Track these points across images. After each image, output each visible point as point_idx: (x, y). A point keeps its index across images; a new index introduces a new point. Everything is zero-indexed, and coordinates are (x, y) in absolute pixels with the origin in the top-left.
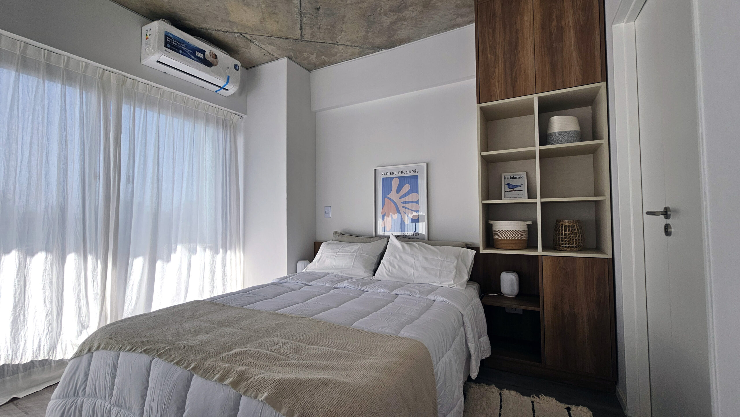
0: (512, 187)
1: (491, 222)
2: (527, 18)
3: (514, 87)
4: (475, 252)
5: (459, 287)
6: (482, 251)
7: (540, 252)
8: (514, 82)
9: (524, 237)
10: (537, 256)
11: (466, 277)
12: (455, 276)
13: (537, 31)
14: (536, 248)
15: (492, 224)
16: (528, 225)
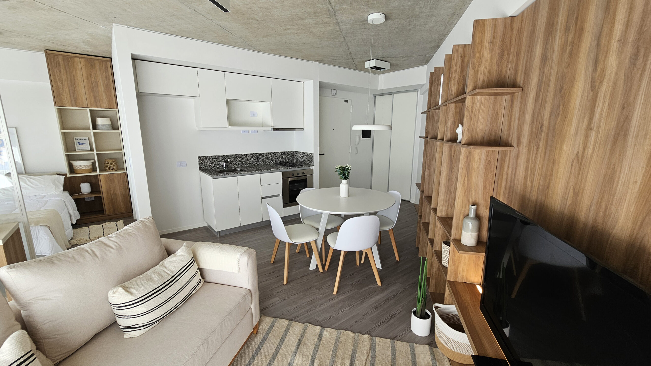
0: (81, 144)
1: (71, 162)
2: (79, 72)
3: (76, 103)
4: (64, 177)
5: (59, 193)
6: (68, 176)
7: (98, 173)
8: (76, 100)
9: (91, 167)
10: (97, 175)
11: (62, 188)
12: (55, 189)
13: (85, 80)
14: (96, 171)
15: (72, 163)
16: (92, 162)
